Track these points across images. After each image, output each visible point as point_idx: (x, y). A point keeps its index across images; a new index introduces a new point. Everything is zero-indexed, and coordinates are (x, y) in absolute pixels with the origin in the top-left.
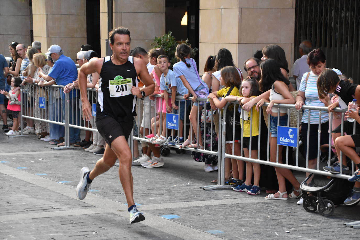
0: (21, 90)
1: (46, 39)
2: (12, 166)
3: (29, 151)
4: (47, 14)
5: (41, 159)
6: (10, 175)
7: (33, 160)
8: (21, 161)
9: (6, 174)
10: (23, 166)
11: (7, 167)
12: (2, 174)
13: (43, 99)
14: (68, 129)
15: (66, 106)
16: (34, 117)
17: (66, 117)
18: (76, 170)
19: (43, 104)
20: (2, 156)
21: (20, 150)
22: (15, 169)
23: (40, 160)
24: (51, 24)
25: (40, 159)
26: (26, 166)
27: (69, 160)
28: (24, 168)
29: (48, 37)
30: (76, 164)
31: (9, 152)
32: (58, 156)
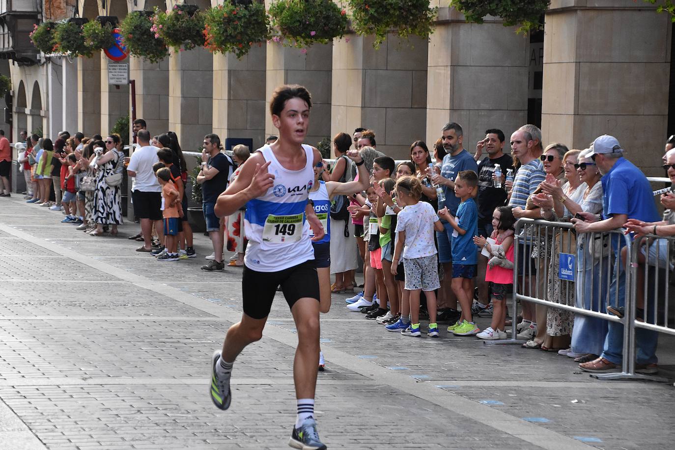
0: (516, 236)
1: (571, 118)
2: (514, 415)
3: (540, 380)
4: (578, 63)
5: (576, 401)
6: (517, 436)
7: (556, 401)
8: (531, 402)
9: (506, 433)
10: (539, 415)
11: (503, 414)
12: (498, 431)
13: (569, 259)
14: (633, 333)
15: (629, 278)
16: (547, 300)
17: (628, 303)
18: (669, 435)
19: (568, 269)
20: (484, 387)
21: (521, 376)
22: (522, 420)
23: (571, 403)
24: (585, 86)
25: (573, 402)
26: (545, 417)
27: (643, 407)
28: (543, 420)
29: (576, 114)
30: (664, 420)
31: (497, 379)
32: (613, 395)
